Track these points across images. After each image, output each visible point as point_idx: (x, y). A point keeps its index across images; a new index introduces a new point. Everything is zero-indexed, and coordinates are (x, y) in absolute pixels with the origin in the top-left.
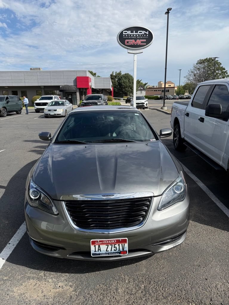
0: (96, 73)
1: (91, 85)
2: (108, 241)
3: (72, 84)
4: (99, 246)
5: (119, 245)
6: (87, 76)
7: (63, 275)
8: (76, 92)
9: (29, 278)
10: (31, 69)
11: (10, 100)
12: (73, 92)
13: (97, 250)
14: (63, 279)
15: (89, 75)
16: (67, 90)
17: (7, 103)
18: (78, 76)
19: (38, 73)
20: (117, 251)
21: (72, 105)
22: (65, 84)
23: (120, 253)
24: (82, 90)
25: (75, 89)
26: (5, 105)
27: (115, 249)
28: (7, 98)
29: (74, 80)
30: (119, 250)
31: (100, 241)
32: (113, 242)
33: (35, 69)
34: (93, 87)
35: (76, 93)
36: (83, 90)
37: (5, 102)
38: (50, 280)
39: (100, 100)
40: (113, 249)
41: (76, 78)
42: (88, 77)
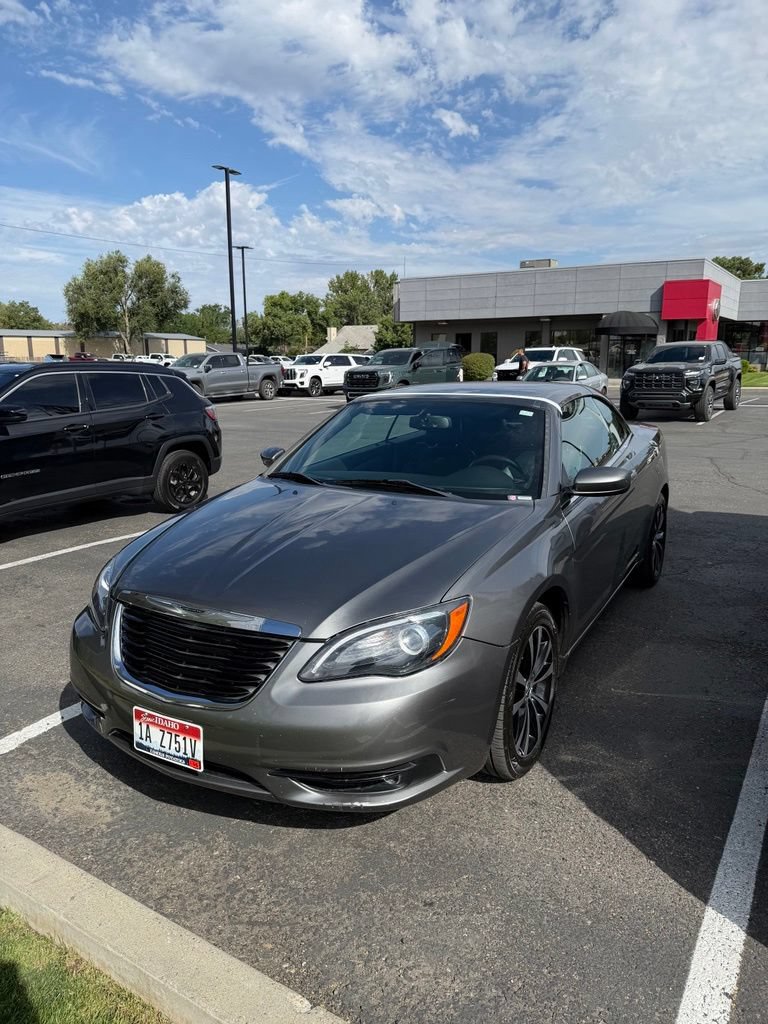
0: (762, 265)
1: (718, 310)
2: (164, 720)
3: (644, 306)
4: (148, 727)
5: (184, 739)
6: (705, 278)
7: (123, 787)
8: (653, 333)
9: (65, 768)
10: (523, 265)
11: (424, 360)
12: (643, 336)
13: (144, 736)
14: (115, 793)
15: (712, 273)
16: (623, 328)
17: (415, 368)
18: (669, 279)
19: (538, 276)
20: (181, 754)
21: (605, 377)
22: (622, 308)
23: (187, 761)
24: (683, 328)
25: (654, 325)
26: (407, 375)
27: (177, 745)
28: (418, 355)
29: (653, 292)
30: (185, 753)
31: (150, 716)
32: (173, 726)
33: (532, 264)
34: (725, 313)
35: (655, 336)
36: (686, 327)
37: (408, 366)
38: (93, 787)
39: (702, 361)
40: (174, 745)
41: (662, 287)
42: (708, 281)
